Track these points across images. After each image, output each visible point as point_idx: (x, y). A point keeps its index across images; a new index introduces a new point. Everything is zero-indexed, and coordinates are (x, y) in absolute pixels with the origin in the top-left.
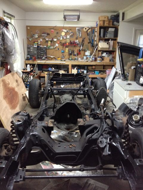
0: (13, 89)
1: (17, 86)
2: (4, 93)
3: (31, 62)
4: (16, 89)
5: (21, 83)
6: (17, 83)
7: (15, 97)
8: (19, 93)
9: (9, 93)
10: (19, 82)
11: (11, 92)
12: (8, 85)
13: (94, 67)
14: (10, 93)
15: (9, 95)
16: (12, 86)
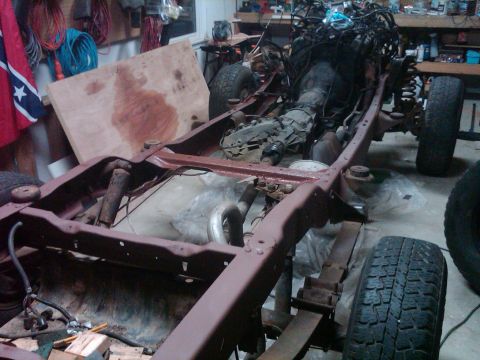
0: (158, 99)
1: (174, 91)
2: (116, 108)
3: (252, 18)
4: (171, 100)
5: (194, 80)
6: (176, 82)
7: (159, 124)
8: (178, 112)
9: (139, 109)
10: (187, 78)
11: (148, 106)
12: (138, 84)
13: (462, 38)
14: (144, 110)
15: (138, 113)
16: (156, 89)
